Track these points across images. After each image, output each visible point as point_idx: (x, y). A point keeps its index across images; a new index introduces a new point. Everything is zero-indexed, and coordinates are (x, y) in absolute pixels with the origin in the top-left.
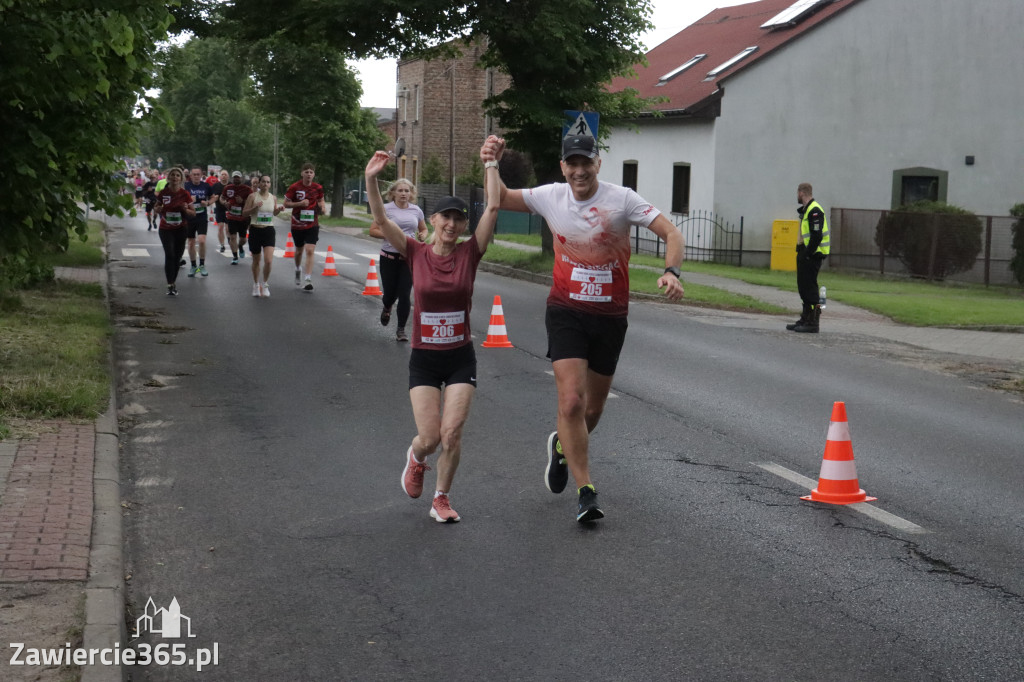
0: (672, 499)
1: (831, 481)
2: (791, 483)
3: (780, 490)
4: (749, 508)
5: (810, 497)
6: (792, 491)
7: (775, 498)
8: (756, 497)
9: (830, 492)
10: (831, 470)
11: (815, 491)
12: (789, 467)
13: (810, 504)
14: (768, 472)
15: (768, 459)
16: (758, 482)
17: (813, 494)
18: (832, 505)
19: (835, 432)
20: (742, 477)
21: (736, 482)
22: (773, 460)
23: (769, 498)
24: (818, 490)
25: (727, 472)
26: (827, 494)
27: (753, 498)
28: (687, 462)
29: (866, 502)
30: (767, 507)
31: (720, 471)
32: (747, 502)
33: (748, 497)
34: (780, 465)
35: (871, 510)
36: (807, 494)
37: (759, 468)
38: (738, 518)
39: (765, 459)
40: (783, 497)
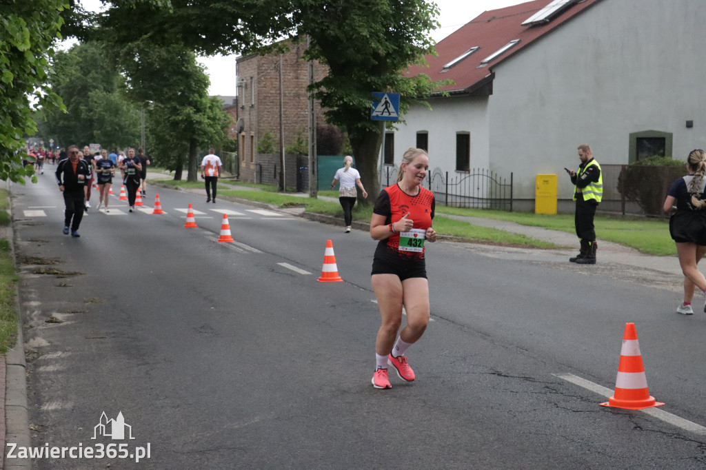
0: (492, 408)
1: (625, 390)
2: (590, 391)
3: (582, 398)
4: (558, 414)
5: (608, 404)
6: (592, 399)
7: (579, 405)
9: (625, 399)
10: (625, 380)
11: (612, 398)
12: (584, 377)
13: (609, 410)
14: (568, 382)
15: (567, 371)
16: (561, 391)
17: (611, 401)
18: (628, 411)
19: (628, 348)
20: (547, 387)
21: (543, 391)
22: (570, 371)
23: (574, 405)
24: (615, 397)
25: (534, 383)
26: (624, 401)
27: (560, 405)
28: (500, 375)
29: (656, 407)
30: (574, 413)
31: (528, 382)
32: (555, 410)
33: (555, 404)
34: (577, 375)
35: (662, 415)
36: (605, 401)
37: (560, 379)
38: (551, 424)
39: (563, 371)
40: (585, 403)
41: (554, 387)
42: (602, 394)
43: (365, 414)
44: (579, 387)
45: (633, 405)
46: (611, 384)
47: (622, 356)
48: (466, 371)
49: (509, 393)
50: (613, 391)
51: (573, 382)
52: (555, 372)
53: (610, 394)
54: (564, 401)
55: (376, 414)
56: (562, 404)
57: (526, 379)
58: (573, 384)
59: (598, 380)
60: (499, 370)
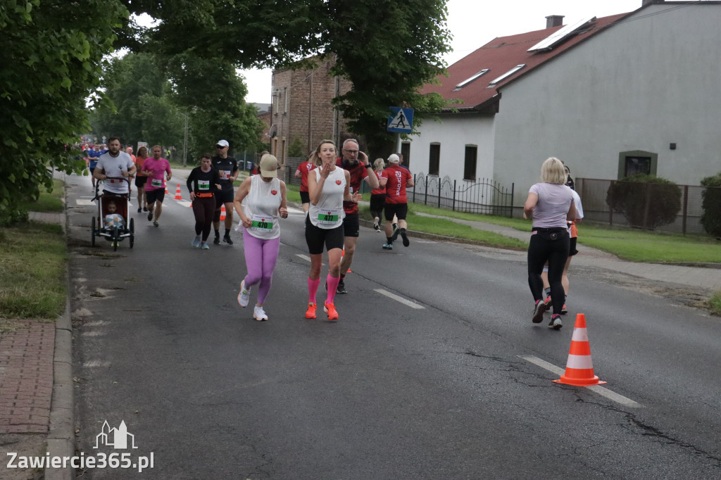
0: (462, 381)
1: (575, 369)
2: (546, 371)
3: (539, 375)
4: (516, 388)
5: (559, 381)
6: (547, 377)
7: (535, 381)
9: (573, 377)
10: (574, 362)
11: (563, 376)
12: (545, 360)
13: (560, 386)
14: (530, 363)
15: (530, 354)
16: (523, 370)
17: (562, 379)
18: (575, 387)
19: (578, 335)
20: (512, 366)
21: (508, 369)
22: (534, 354)
23: (531, 381)
24: (566, 375)
25: (501, 362)
26: (572, 379)
27: (519, 380)
28: (473, 355)
29: (600, 385)
30: (529, 387)
31: (496, 362)
32: (515, 384)
33: (516, 380)
34: (539, 357)
35: (602, 391)
37: (524, 360)
38: (508, 395)
39: (528, 354)
40: (540, 380)
41: (517, 366)
42: (556, 373)
44: (538, 367)
45: (579, 382)
47: (572, 342)
48: (446, 350)
49: (479, 369)
52: (520, 354)
54: (523, 377)
56: (521, 380)
58: (533, 364)
60: (473, 350)
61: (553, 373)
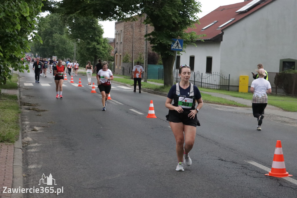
0: (219, 174)
1: (276, 169)
2: (261, 169)
3: (257, 171)
4: (247, 178)
5: (268, 174)
6: (261, 172)
7: (255, 174)
8: (249, 174)
10: (276, 165)
11: (270, 172)
12: (258, 163)
13: (269, 177)
14: (251, 165)
15: (251, 160)
16: (248, 168)
17: (270, 173)
18: (277, 178)
19: (278, 151)
20: (243, 166)
21: (241, 168)
22: (252, 160)
23: (254, 175)
24: (271, 172)
25: (237, 164)
26: (275, 174)
28: (222, 160)
29: (289, 176)
30: (254, 178)
31: (234, 164)
32: (246, 176)
33: (246, 174)
34: (255, 162)
35: (291, 180)
36: (267, 173)
37: (248, 163)
38: (244, 182)
39: (250, 160)
40: (259, 174)
41: (245, 167)
42: (266, 170)
43: (165, 175)
44: (256, 167)
45: (278, 175)
46: (270, 166)
47: (275, 155)
48: (208, 158)
49: (226, 168)
50: (271, 169)
51: (254, 165)
52: (246, 160)
53: (269, 170)
54: (249, 173)
55: (169, 175)
57: (234, 162)
58: (253, 165)
59: (264, 164)
60: (222, 158)
61: (264, 170)
